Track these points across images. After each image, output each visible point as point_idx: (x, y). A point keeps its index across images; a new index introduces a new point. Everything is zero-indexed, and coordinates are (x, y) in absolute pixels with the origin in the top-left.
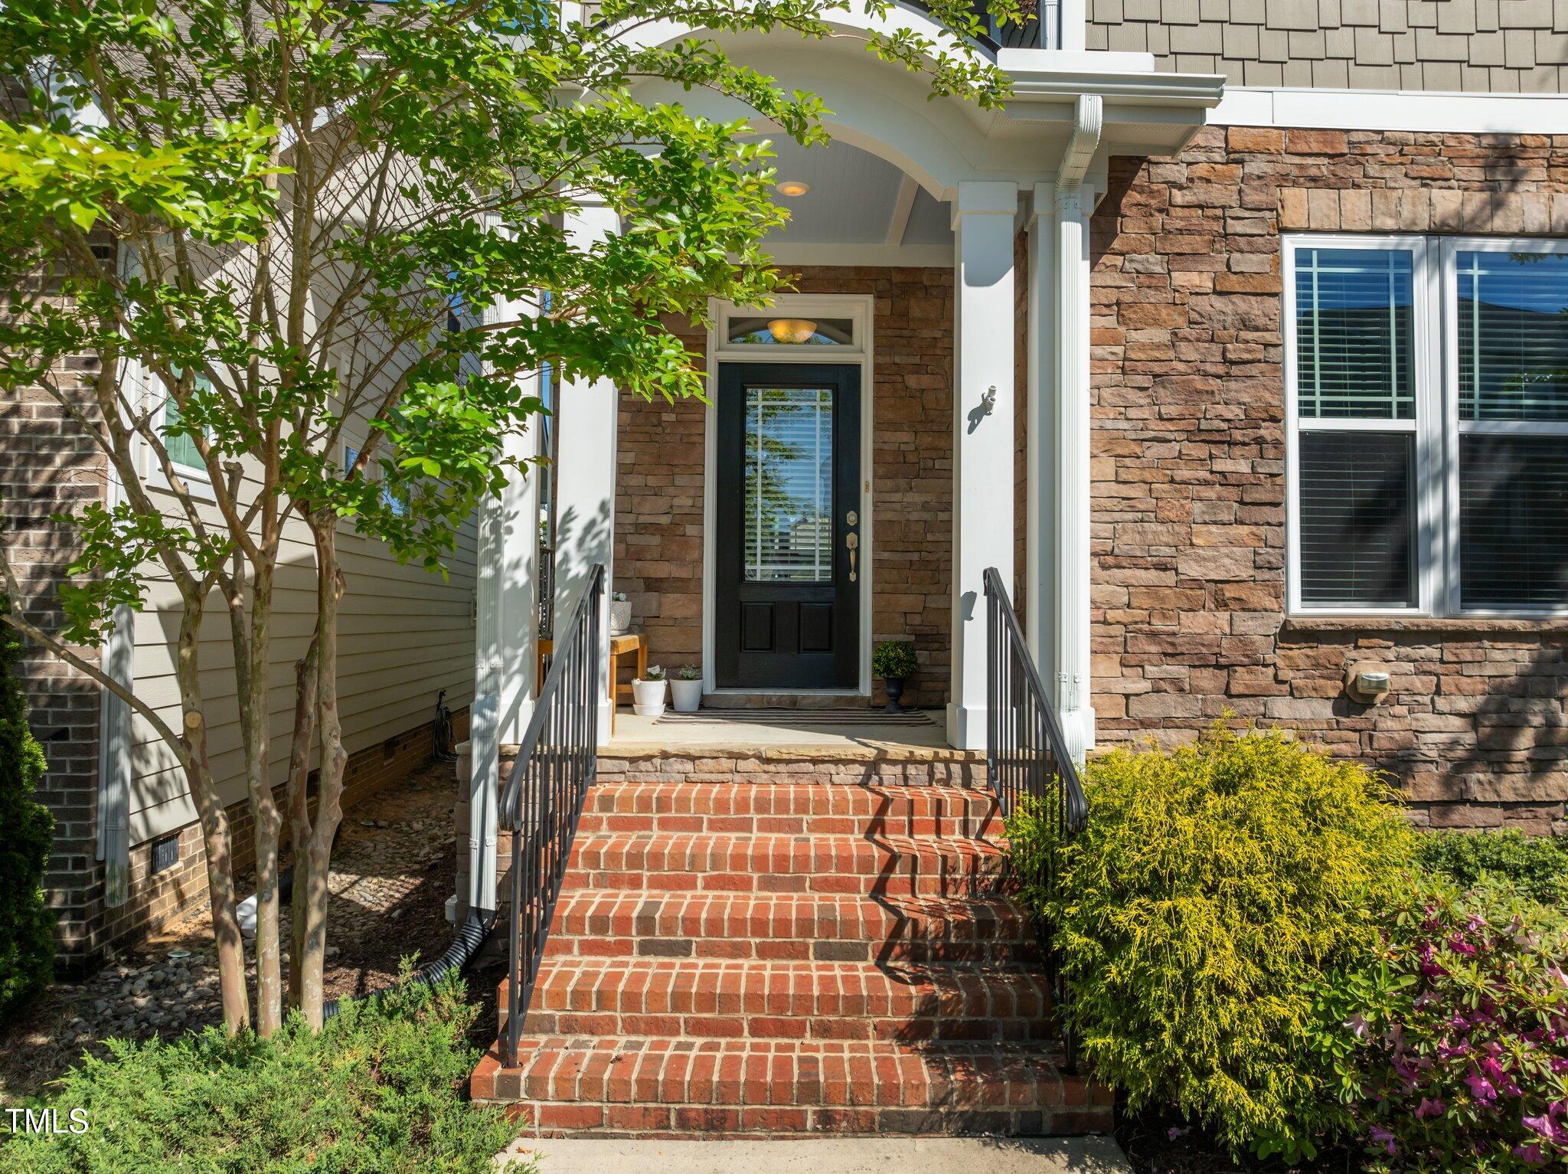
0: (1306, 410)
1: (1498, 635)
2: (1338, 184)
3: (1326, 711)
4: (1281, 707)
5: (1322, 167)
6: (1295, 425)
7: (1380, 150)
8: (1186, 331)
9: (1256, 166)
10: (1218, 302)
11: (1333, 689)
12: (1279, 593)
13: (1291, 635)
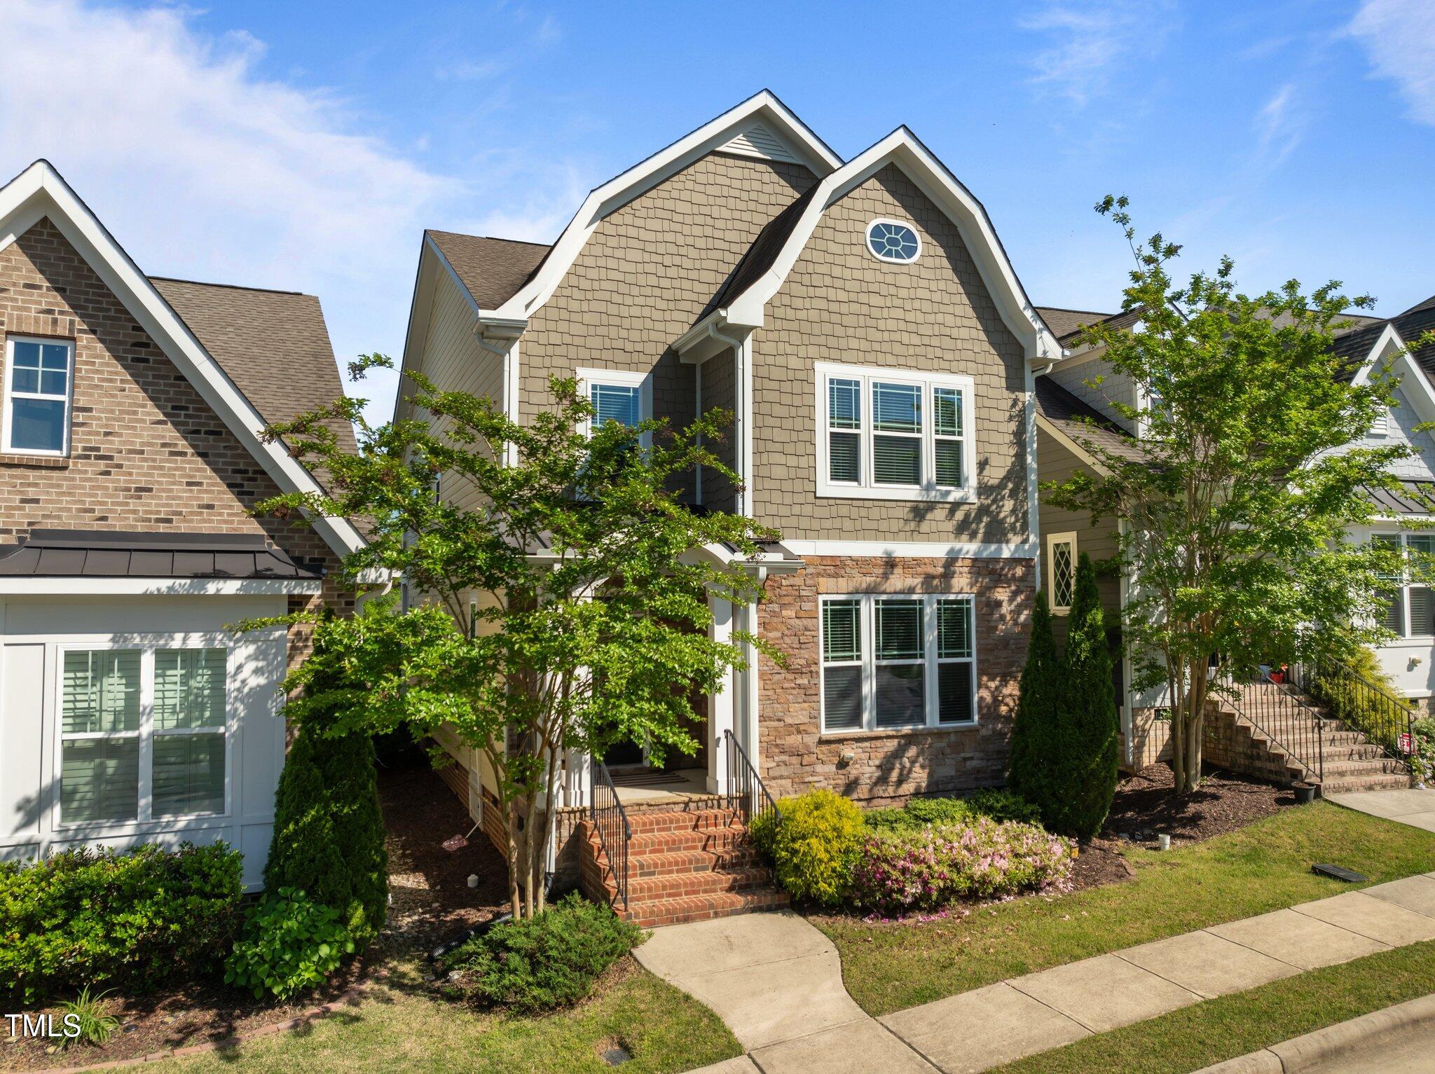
0: (826, 659)
1: (888, 737)
2: (836, 576)
3: (833, 768)
4: (819, 768)
5: (831, 570)
6: (823, 665)
7: (849, 562)
8: (786, 632)
9: (810, 570)
10: (797, 621)
11: (836, 760)
12: (818, 727)
13: (822, 742)
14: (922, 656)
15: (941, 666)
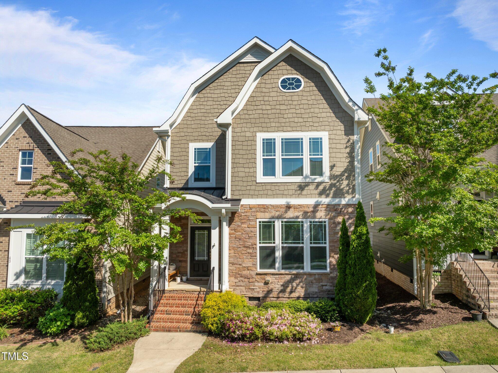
0: (260, 243)
1: (286, 274)
2: (264, 212)
3: (263, 284)
4: (256, 284)
5: (263, 210)
6: (258, 245)
7: (270, 207)
8: (244, 233)
9: (253, 210)
10: (248, 229)
11: (264, 281)
12: (256, 268)
13: (257, 274)
14: (303, 243)
15: (311, 247)
